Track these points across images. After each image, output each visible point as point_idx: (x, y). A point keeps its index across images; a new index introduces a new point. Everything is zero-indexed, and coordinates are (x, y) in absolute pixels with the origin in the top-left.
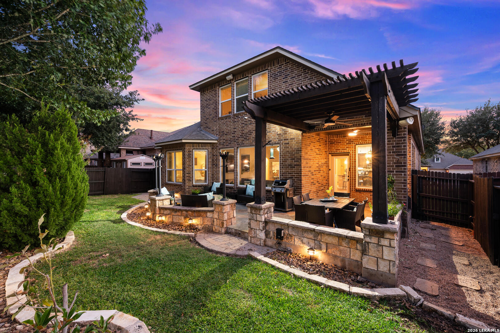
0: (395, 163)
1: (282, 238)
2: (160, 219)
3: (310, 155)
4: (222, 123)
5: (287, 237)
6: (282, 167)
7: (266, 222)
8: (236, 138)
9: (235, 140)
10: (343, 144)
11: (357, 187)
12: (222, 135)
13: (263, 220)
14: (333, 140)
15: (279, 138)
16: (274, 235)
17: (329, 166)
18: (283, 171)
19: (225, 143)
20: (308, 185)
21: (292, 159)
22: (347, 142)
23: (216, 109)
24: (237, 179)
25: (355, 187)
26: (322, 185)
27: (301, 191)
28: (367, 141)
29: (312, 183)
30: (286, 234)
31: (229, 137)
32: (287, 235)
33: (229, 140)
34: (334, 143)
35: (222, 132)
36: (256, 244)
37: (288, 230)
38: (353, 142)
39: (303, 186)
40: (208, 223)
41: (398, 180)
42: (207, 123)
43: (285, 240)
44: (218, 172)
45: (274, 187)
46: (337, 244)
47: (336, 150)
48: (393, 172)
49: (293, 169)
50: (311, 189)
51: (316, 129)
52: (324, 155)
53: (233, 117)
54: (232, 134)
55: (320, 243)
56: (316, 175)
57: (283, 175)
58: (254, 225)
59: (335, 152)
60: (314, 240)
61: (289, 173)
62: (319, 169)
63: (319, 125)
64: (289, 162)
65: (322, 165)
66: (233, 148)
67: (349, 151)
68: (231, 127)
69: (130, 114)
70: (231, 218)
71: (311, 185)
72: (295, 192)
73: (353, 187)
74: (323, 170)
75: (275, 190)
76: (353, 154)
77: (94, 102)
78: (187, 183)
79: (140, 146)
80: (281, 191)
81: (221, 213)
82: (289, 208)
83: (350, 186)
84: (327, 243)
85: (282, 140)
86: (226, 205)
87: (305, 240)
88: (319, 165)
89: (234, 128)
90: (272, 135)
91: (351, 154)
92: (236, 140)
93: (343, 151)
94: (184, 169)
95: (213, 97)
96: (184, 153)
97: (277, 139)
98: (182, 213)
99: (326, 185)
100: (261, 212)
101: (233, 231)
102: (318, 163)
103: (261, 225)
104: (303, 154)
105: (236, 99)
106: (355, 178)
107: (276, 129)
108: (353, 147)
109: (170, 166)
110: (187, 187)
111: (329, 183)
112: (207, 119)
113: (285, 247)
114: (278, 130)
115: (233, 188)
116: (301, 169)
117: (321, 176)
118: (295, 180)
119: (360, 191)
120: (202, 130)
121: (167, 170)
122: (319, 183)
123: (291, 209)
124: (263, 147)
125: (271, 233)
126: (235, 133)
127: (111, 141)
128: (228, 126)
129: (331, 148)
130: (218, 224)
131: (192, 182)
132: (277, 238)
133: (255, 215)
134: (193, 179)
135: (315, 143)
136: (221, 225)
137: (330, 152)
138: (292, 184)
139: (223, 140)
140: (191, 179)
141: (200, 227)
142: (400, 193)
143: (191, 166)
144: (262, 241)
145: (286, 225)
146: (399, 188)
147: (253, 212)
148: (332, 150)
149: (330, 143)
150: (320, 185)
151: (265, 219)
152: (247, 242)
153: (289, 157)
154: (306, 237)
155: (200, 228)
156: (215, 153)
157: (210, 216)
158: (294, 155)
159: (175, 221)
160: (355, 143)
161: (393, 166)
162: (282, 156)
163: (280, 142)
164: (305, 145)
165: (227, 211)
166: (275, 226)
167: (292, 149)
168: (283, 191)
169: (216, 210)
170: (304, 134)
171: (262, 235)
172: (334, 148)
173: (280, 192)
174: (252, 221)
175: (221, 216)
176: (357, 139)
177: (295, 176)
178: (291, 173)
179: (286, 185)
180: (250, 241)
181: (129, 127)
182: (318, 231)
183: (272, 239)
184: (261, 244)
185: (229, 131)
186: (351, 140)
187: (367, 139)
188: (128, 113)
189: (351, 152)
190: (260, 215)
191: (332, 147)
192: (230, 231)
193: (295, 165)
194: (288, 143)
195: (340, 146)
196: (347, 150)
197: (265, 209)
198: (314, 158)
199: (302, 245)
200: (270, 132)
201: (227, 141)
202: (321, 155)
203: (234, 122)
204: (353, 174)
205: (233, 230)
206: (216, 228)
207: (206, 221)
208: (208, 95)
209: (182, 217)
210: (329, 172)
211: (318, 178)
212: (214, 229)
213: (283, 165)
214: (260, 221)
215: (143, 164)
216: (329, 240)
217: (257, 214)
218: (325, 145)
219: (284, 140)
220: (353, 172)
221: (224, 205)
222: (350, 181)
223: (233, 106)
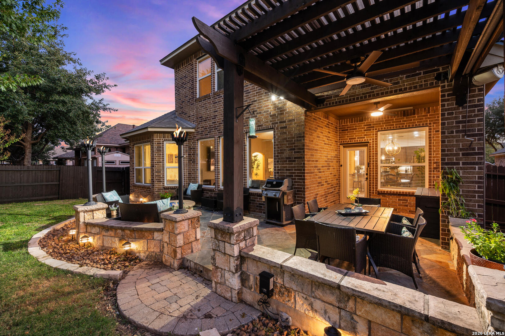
0: (461, 150)
1: (270, 294)
2: (85, 241)
3: (316, 145)
4: (200, 106)
5: (280, 291)
6: (278, 161)
7: (243, 258)
8: (217, 124)
9: (215, 127)
10: (360, 131)
11: (380, 188)
12: (200, 122)
13: (236, 253)
14: (345, 126)
15: (273, 121)
16: (256, 284)
17: (341, 161)
18: (278, 167)
19: (203, 131)
20: (314, 187)
21: (291, 150)
22: (365, 128)
23: (193, 88)
24: (218, 179)
25: (377, 188)
26: (332, 185)
27: (304, 195)
28: (393, 125)
29: (319, 183)
30: (278, 285)
31: (209, 123)
32: (281, 287)
33: (208, 128)
34: (348, 130)
35: (200, 118)
36: (224, 297)
37: (283, 278)
38: (374, 127)
39: (308, 188)
40: (154, 249)
41: (467, 178)
42: (182, 108)
43: (276, 297)
44: (195, 170)
45: (266, 190)
46: (397, 328)
47: (350, 139)
48: (458, 164)
49: (292, 164)
50: (317, 191)
51: (327, 104)
52: (335, 146)
53: (213, 97)
54: (213, 119)
55: (352, 318)
56: (324, 172)
57: (278, 173)
58: (220, 260)
59: (348, 141)
60: (338, 307)
61: (286, 170)
62: (329, 164)
63: (331, 97)
64: (286, 154)
65: (331, 159)
66: (214, 139)
67: (368, 140)
68: (211, 111)
69: (100, 103)
70: (191, 242)
71: (318, 186)
72: (295, 197)
73: (373, 188)
74: (333, 166)
75: (267, 194)
76: (373, 144)
77: (48, 85)
78: (156, 185)
79: (119, 143)
80: (275, 195)
81: (173, 234)
82: (286, 220)
83: (370, 188)
84: (370, 322)
85: (277, 123)
86: (180, 221)
87: (318, 304)
88: (328, 159)
89: (214, 112)
90: (262, 117)
91: (371, 144)
92: (217, 126)
93: (360, 140)
94: (152, 166)
95: (189, 73)
96: (152, 146)
97: (270, 121)
98: (116, 232)
99: (336, 187)
100: (232, 239)
101: (192, 265)
102: (327, 156)
103: (233, 263)
104: (307, 141)
105: (218, 73)
106: (377, 176)
107: (268, 108)
108: (373, 134)
109: (140, 164)
110: (156, 190)
111: (340, 184)
112: (182, 102)
113: (277, 310)
114: (272, 109)
115: (214, 191)
116: (304, 164)
117: (331, 174)
118: (295, 179)
119: (383, 193)
120: (176, 117)
121: (135, 168)
122: (328, 184)
123: (290, 222)
124: (237, 118)
125: (252, 278)
126: (215, 118)
127: (75, 135)
128: (207, 109)
129: (342, 137)
130: (170, 252)
131: (163, 183)
132: (261, 292)
133: (221, 244)
134: (164, 180)
135: (322, 128)
136: (173, 254)
137: (341, 142)
138: (291, 185)
139: (201, 128)
140: (161, 179)
141: (142, 255)
142: (471, 200)
143: (161, 162)
144: (235, 293)
145: (278, 268)
146: (469, 192)
147: (220, 238)
148: (344, 139)
149: (342, 130)
150: (329, 186)
151: (240, 251)
152: (209, 291)
153: (287, 147)
154: (319, 299)
155: (142, 257)
156: (192, 145)
157: (159, 238)
158: (294, 143)
159: (106, 245)
160: (376, 129)
161: (459, 154)
162: (277, 145)
163: (275, 126)
164: (310, 129)
165: (183, 230)
166: (257, 267)
167: (292, 135)
168: (277, 196)
169: (166, 229)
170: (308, 113)
171: (235, 282)
172: (347, 137)
173: (273, 196)
174: (218, 253)
175: (173, 239)
176: (380, 124)
177: (295, 173)
178: (289, 170)
179: (283, 186)
180: (214, 290)
181: (100, 119)
182: (347, 290)
183: (253, 290)
184: (234, 299)
185: (208, 115)
186: (371, 125)
187: (394, 122)
188: (98, 102)
189: (371, 141)
190: (230, 243)
191: (344, 135)
192: (187, 264)
193: (295, 158)
194: (286, 127)
195: (356, 134)
196: (366, 139)
197: (239, 233)
198: (322, 148)
199: (311, 314)
200: (260, 113)
201: (206, 129)
202: (331, 145)
203: (214, 103)
204: (373, 171)
205: (191, 263)
206: (167, 258)
207: (152, 246)
208: (184, 71)
209: (117, 239)
210: (341, 169)
211: (326, 177)
212: (164, 260)
213: (279, 159)
214: (230, 256)
215: (118, 163)
216: (375, 314)
217: (225, 242)
218: (336, 132)
219: (280, 122)
220: (373, 168)
221: (176, 222)
222: (370, 181)
223: (213, 82)
